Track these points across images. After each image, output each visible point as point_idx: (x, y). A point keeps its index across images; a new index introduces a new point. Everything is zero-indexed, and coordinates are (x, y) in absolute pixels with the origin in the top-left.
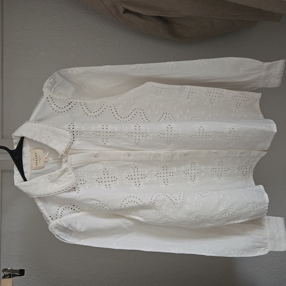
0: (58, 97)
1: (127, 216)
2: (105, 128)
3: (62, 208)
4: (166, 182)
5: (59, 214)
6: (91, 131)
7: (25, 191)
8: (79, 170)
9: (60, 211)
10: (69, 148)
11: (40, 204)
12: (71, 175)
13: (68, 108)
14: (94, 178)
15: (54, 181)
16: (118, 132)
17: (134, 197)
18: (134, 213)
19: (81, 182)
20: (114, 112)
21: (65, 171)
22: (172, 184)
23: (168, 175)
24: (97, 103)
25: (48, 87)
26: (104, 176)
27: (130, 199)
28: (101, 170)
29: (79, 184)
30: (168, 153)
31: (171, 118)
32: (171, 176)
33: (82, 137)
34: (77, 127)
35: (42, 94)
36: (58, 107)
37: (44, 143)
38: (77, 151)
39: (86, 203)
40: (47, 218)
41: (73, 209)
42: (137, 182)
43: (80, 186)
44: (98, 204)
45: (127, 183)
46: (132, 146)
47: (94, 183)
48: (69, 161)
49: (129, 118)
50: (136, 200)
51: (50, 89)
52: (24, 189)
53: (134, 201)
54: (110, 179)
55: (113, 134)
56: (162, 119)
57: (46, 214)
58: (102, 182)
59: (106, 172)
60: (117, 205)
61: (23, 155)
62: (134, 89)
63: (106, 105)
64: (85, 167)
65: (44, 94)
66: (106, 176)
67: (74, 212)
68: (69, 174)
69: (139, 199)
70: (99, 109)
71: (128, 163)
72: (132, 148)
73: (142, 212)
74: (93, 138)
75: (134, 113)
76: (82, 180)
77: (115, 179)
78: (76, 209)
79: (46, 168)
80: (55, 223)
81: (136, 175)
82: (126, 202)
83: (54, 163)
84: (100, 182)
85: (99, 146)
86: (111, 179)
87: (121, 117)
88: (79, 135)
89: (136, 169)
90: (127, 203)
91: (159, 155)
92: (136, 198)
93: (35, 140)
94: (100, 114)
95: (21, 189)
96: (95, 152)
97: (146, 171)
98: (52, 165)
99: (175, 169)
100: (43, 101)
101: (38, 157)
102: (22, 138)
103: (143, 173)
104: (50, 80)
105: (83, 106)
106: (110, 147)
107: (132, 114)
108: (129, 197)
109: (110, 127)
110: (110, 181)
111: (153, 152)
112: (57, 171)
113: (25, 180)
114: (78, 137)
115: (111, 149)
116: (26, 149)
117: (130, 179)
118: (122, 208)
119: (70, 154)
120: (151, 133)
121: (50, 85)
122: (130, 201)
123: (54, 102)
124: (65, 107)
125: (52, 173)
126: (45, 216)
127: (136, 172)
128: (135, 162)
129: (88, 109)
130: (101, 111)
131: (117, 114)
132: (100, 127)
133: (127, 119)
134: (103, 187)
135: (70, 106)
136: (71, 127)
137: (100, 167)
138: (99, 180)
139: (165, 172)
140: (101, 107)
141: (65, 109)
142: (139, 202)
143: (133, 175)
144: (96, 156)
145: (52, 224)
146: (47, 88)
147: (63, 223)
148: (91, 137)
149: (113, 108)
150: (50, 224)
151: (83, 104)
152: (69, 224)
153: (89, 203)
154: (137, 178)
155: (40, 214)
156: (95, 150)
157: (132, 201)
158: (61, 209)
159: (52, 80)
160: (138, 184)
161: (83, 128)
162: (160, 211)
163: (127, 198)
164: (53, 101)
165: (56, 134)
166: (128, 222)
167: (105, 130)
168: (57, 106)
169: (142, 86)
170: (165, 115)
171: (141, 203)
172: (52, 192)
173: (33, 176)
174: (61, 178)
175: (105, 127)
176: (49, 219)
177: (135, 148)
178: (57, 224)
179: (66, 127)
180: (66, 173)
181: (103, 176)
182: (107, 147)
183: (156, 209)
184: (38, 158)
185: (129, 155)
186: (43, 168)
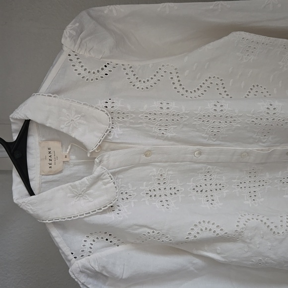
0: (87, 55)
1: (195, 252)
2: (165, 108)
3: (91, 238)
4: (253, 195)
5: (87, 249)
6: (142, 112)
7: (31, 212)
8: (120, 176)
9: (88, 245)
10: (105, 140)
11: (55, 233)
12: (108, 185)
13: (103, 72)
14: (143, 190)
15: (79, 195)
16: (187, 114)
17: (209, 222)
18: (206, 248)
19: (122, 196)
20: (176, 82)
21: (99, 178)
22: (263, 199)
23: (257, 185)
24: (150, 66)
25: (71, 36)
26: (160, 186)
27: (203, 226)
28: (154, 176)
29: (120, 200)
30: (262, 150)
31: (266, 94)
32: (261, 187)
33: (126, 122)
34: (118, 105)
35: (60, 48)
36: (88, 70)
37: (64, 131)
38: (116, 146)
39: (132, 231)
40: (66, 256)
41: (109, 241)
42: (209, 196)
43: (121, 203)
44: (151, 233)
45: (194, 198)
46: (205, 138)
47: (143, 197)
48: (105, 162)
49: (199, 92)
50: (214, 228)
51: (74, 39)
52: (30, 209)
53: (210, 230)
54: (168, 192)
55: (178, 118)
56: (251, 95)
57: (65, 249)
58: (155, 196)
59: (162, 179)
60: (182, 236)
61: (28, 150)
62: (211, 44)
63: (163, 69)
64: (130, 171)
65: (65, 48)
66: (162, 187)
67: (110, 246)
68: (105, 184)
69: (218, 226)
70: (153, 77)
71: (196, 166)
72: (205, 141)
73: (220, 247)
74: (145, 125)
75: (208, 84)
76: (124, 193)
77: (175, 191)
78: (115, 241)
79: (66, 172)
80: (80, 265)
81: (208, 185)
82: (196, 230)
83: (78, 165)
84: (153, 196)
85: (153, 137)
86: (170, 191)
87: (187, 91)
88: (120, 119)
89: (208, 176)
90: (198, 233)
91: (248, 153)
92: (213, 224)
93: (48, 125)
94: (153, 85)
95: (25, 209)
96: (148, 148)
97: (224, 178)
98: (76, 168)
99: (268, 176)
100: (62, 59)
101: (52, 154)
102: (27, 123)
103: (218, 182)
104: (74, 24)
105: (128, 70)
106: (172, 139)
107: (205, 86)
108: (202, 223)
109: (173, 106)
110: (168, 195)
111: (240, 148)
112: (85, 179)
113: (31, 193)
114: (120, 122)
115: (171, 143)
116: (34, 142)
117: (199, 192)
118: (189, 240)
119: (106, 151)
120: (240, 116)
121: (74, 33)
122: (204, 229)
123: (80, 62)
124: (98, 71)
125: (77, 183)
126: (63, 253)
127: (208, 180)
128: (209, 163)
129: (136, 76)
130: (155, 79)
131: (181, 85)
132: (156, 105)
133: (196, 94)
134: (158, 205)
135: (106, 70)
136: (109, 105)
137: (153, 171)
138: (150, 193)
139: (252, 179)
140: (155, 73)
141: (98, 75)
142: (218, 231)
143: (203, 185)
144: (147, 153)
145: (75, 266)
146: (68, 39)
147: (93, 264)
148: (141, 123)
149: (174, 75)
150: (71, 265)
151: (127, 67)
152: (104, 267)
153: (137, 232)
154: (209, 191)
155: (56, 249)
156: (147, 143)
157: (206, 229)
158: (89, 241)
159: (77, 24)
160: (210, 200)
161: (129, 107)
162: (251, 245)
163: (198, 224)
164: (79, 60)
165: (83, 116)
166: (197, 261)
167: (165, 111)
168: (85, 70)
169: (226, 38)
170: (255, 89)
171: (221, 233)
172: (76, 213)
173: (44, 185)
174: (91, 191)
175: (165, 106)
176: (71, 257)
177: (210, 142)
178: (83, 266)
179: (101, 104)
180: (100, 183)
181: (157, 187)
182: (167, 139)
183: (244, 242)
184: (53, 157)
185: (200, 154)
186: (61, 172)
